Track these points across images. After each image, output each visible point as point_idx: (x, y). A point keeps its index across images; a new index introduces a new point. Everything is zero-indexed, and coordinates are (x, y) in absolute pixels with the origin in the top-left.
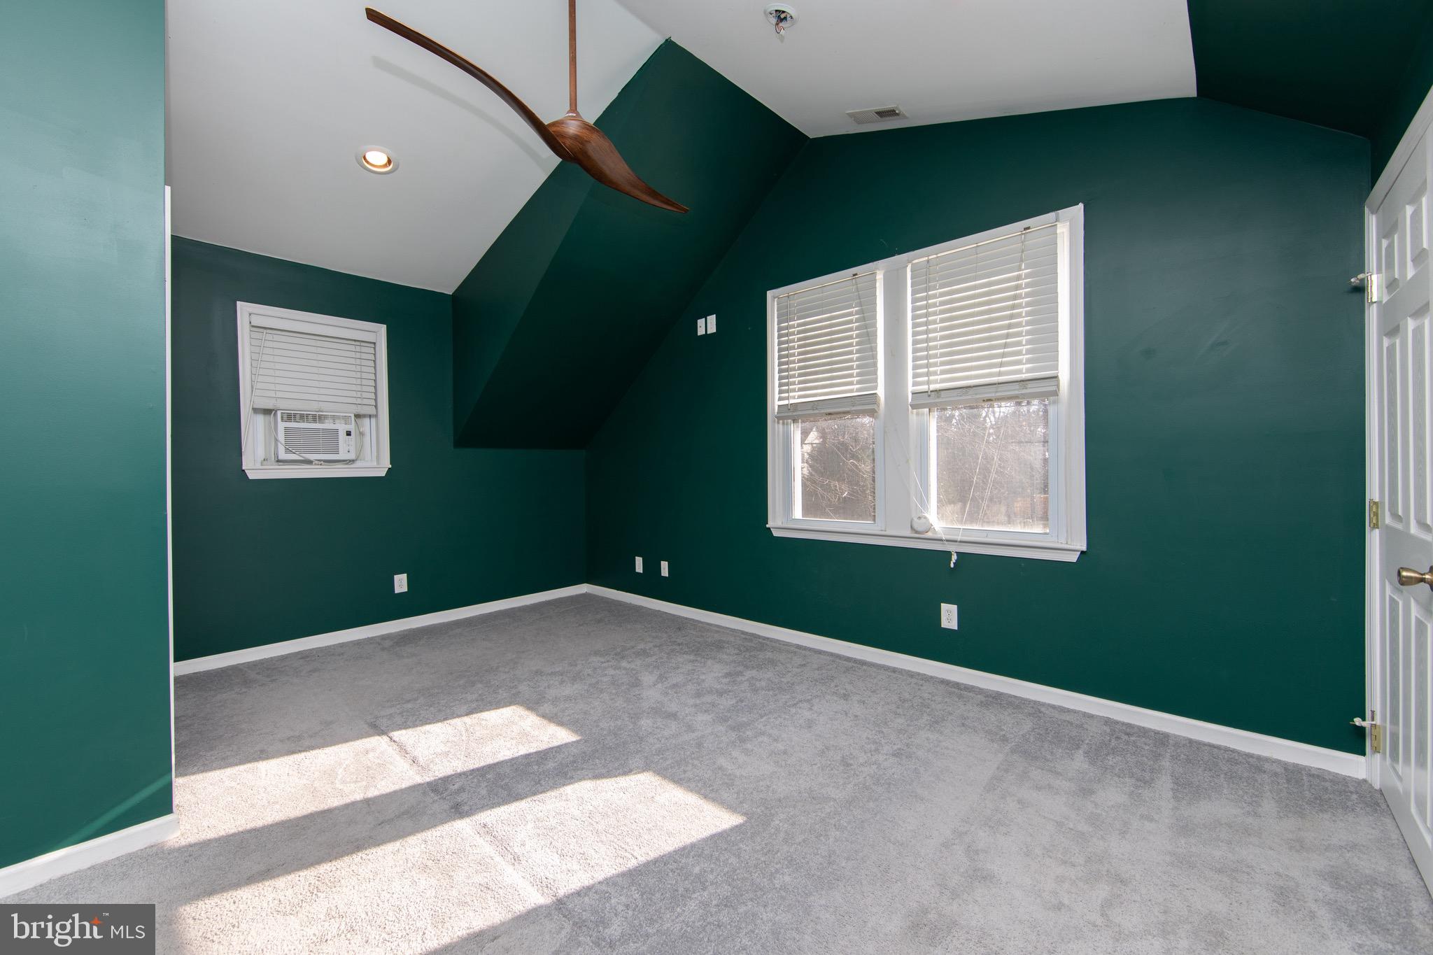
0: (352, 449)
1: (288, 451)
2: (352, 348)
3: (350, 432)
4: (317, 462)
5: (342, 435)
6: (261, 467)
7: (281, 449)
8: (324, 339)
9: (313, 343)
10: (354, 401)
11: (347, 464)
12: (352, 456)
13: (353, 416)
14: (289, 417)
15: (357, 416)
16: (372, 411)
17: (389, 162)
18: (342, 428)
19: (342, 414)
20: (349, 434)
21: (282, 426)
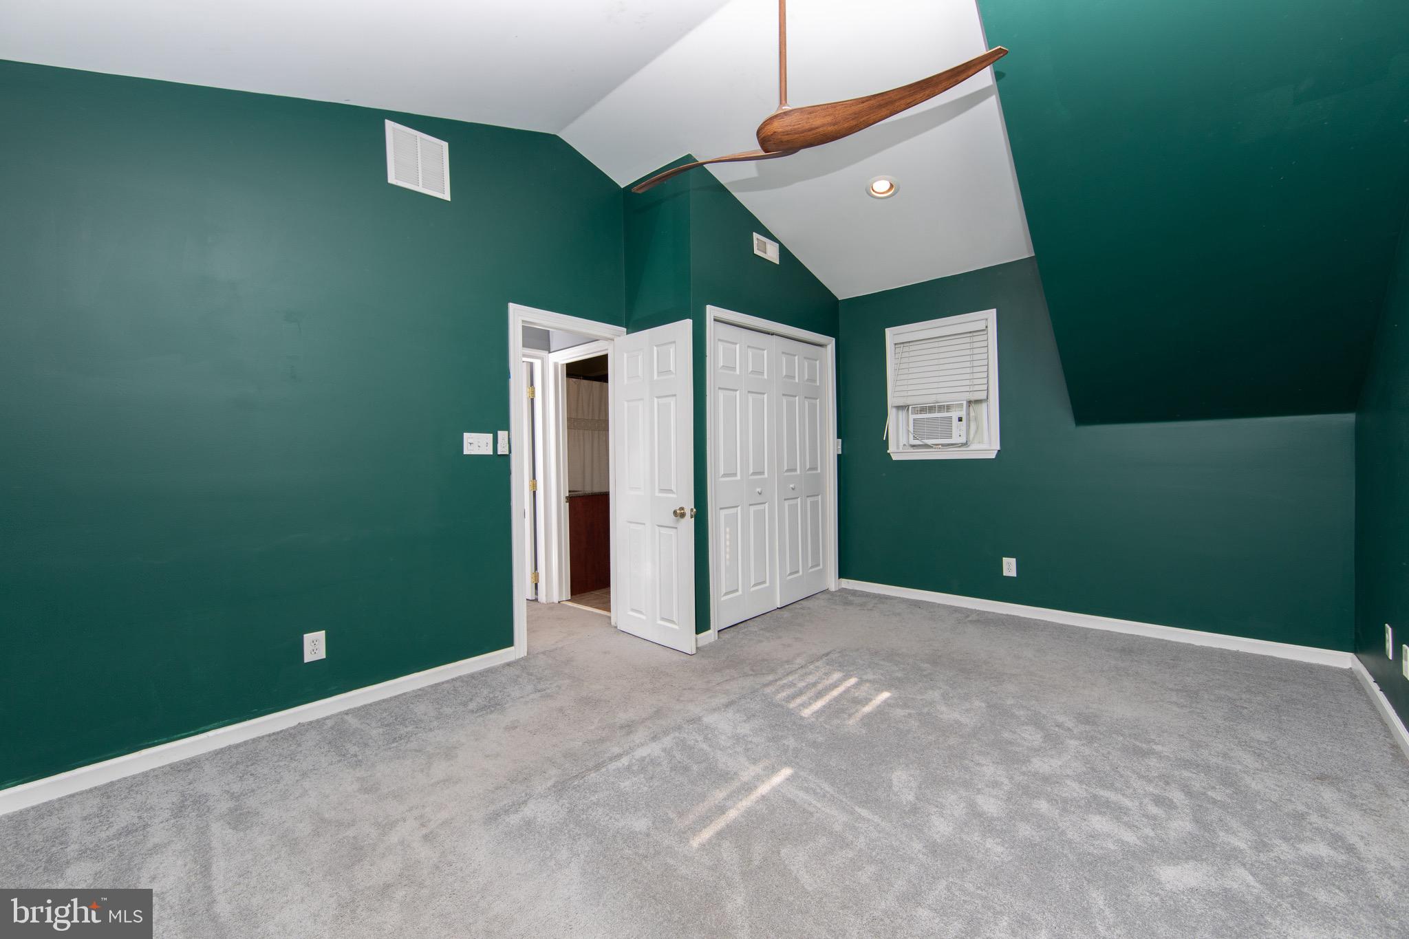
0: (963, 433)
1: (915, 438)
2: (968, 340)
3: (961, 418)
4: (934, 446)
5: (955, 420)
6: (903, 451)
7: (911, 437)
8: (941, 339)
9: (936, 345)
10: (967, 389)
11: (960, 447)
12: (963, 440)
13: (965, 403)
14: (916, 411)
15: (970, 402)
16: (982, 396)
17: (892, 186)
18: (955, 415)
19: (955, 403)
20: (960, 420)
21: (912, 417)
